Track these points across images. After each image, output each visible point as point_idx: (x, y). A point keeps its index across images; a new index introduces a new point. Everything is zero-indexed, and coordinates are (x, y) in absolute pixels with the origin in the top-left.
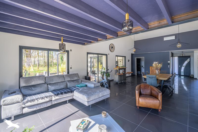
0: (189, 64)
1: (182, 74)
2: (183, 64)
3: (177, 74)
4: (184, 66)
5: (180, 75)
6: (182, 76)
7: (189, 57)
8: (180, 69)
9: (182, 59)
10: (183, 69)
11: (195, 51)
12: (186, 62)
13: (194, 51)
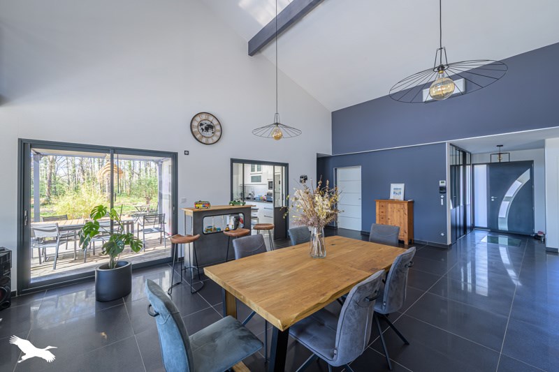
0: (528, 189)
1: (503, 226)
2: (506, 191)
3: (486, 226)
4: (508, 198)
5: (493, 230)
6: (503, 233)
7: (528, 165)
8: (493, 209)
9: (501, 173)
10: (505, 207)
11: (548, 141)
12: (517, 185)
13: (544, 141)
